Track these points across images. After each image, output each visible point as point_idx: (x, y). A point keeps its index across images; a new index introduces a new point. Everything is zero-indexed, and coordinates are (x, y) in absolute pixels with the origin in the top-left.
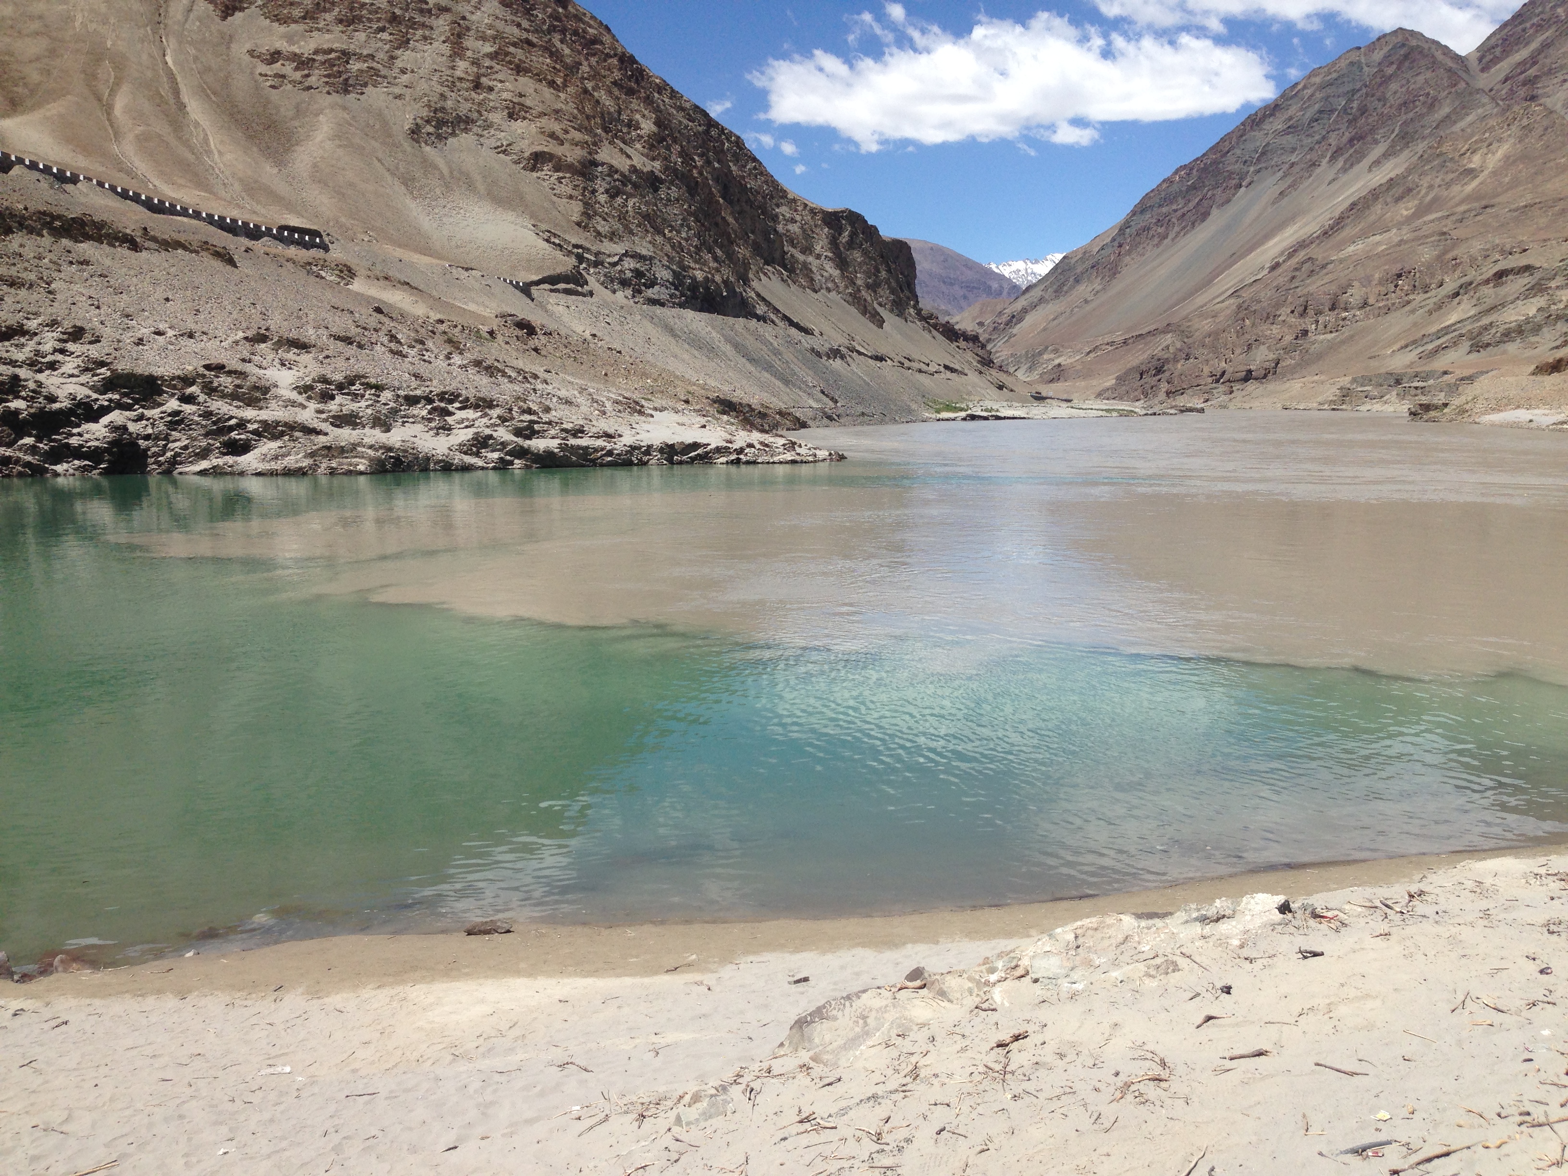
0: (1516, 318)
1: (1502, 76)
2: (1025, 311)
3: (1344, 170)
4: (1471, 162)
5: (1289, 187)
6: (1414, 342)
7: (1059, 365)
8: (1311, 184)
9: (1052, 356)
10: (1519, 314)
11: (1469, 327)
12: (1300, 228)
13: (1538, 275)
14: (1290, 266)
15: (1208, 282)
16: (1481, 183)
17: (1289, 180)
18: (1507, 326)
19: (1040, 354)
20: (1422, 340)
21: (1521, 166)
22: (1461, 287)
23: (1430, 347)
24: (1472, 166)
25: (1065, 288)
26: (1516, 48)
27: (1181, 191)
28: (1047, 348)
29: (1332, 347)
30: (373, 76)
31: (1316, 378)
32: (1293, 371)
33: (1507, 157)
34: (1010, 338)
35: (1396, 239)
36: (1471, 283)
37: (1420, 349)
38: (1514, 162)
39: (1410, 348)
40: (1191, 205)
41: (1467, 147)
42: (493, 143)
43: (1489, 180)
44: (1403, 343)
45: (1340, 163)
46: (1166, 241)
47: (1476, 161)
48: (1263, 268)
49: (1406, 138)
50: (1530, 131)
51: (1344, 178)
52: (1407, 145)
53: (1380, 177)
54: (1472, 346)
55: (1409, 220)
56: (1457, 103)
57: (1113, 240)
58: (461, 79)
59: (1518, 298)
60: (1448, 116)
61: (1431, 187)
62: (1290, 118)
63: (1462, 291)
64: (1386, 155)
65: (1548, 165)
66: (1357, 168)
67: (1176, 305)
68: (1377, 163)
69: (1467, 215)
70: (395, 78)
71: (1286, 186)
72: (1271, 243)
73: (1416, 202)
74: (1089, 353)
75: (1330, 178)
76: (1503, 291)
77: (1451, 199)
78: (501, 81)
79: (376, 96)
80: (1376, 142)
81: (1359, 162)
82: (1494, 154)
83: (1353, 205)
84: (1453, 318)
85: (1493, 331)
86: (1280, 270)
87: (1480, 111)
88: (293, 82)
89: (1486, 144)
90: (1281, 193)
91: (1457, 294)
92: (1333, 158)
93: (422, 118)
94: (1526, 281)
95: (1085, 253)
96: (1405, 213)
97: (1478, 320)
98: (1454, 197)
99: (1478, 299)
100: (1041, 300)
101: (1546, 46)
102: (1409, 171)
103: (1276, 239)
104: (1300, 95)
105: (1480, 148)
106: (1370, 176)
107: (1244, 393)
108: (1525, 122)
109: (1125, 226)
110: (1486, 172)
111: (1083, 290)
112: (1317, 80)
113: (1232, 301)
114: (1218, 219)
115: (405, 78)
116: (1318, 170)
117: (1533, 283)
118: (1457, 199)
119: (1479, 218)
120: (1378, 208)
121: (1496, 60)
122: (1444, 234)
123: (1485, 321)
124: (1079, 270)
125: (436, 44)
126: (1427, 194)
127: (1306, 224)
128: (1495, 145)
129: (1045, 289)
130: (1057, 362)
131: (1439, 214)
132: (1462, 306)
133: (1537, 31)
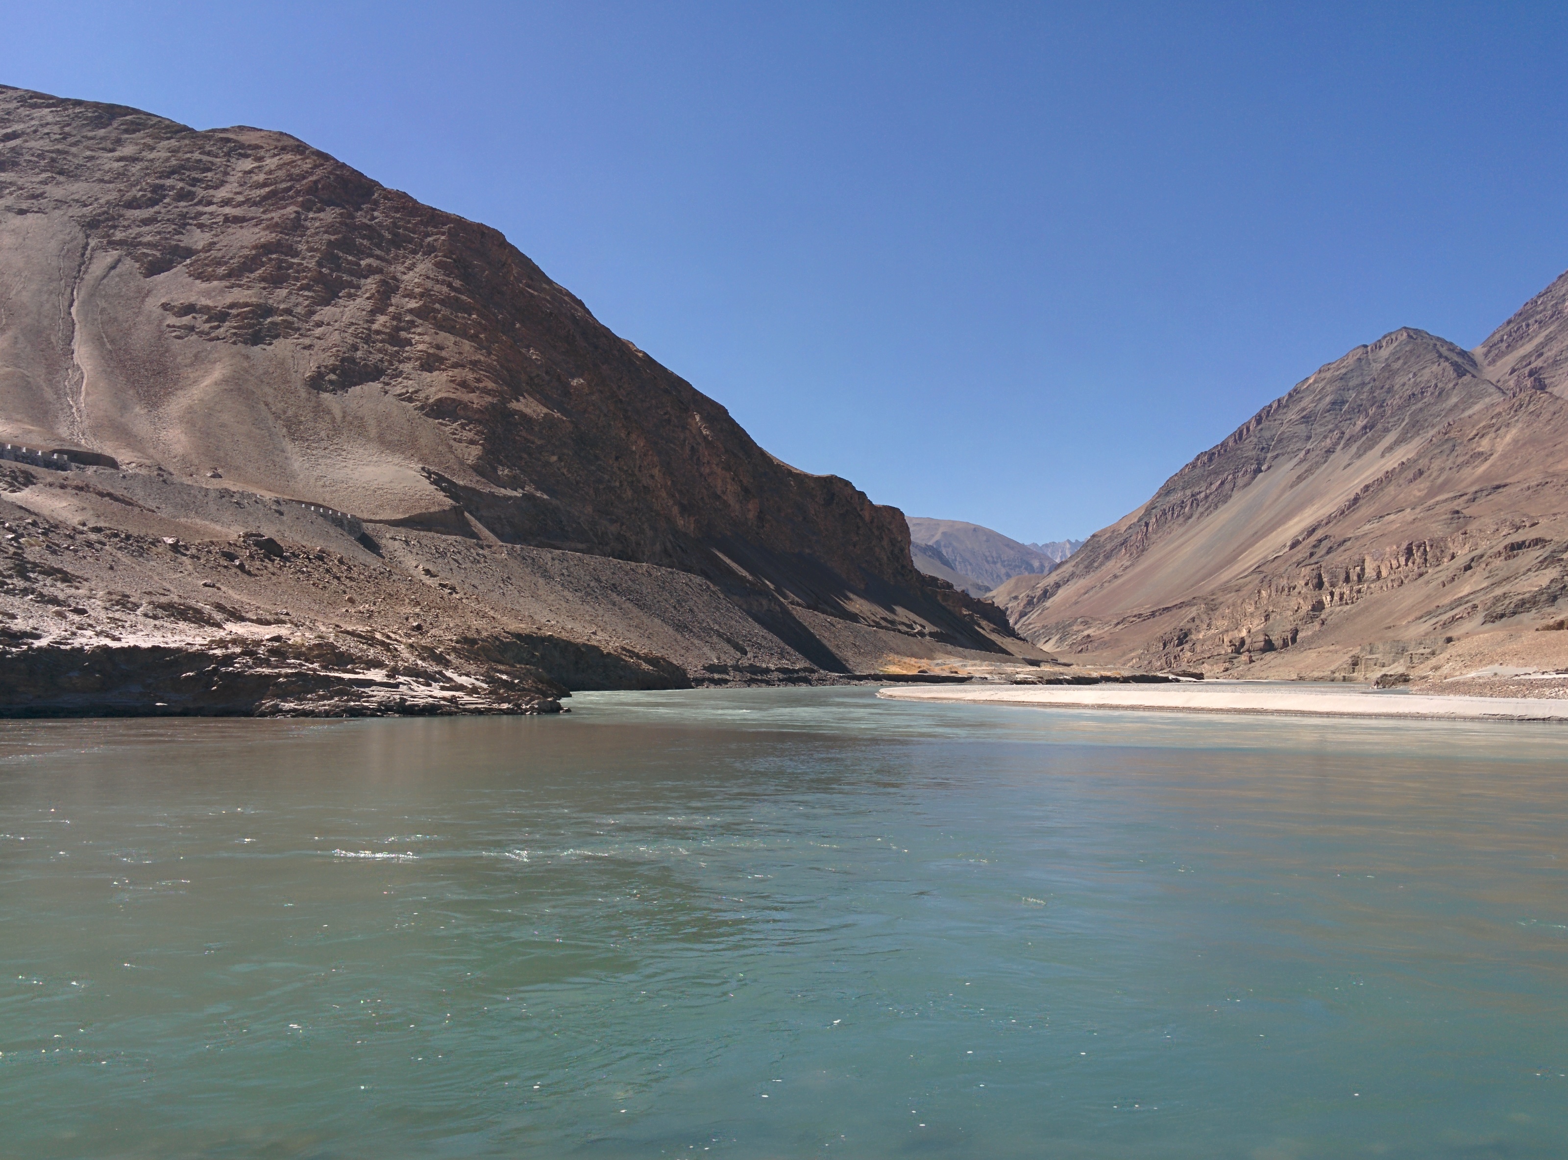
0: (1529, 589)
1: (1508, 369)
2: (1058, 586)
3: (1359, 455)
4: (1480, 446)
5: (1306, 471)
6: (1429, 613)
7: (1088, 636)
8: (1326, 468)
9: (1081, 627)
10: (1531, 585)
11: (1483, 598)
12: (1319, 509)
13: (1549, 549)
14: (1309, 543)
15: (1231, 560)
16: (1492, 466)
17: (1305, 466)
18: (1520, 597)
19: (1070, 625)
20: (1435, 611)
21: (1531, 449)
22: (1472, 560)
23: (1445, 617)
24: (1481, 449)
25: (1096, 564)
26: (1520, 343)
27: (1203, 475)
28: (1076, 619)
29: (1349, 618)
30: (286, 329)
31: (1332, 648)
32: (1311, 642)
33: (1515, 441)
34: (1043, 610)
35: (1410, 518)
36: (1482, 556)
37: (1435, 620)
38: (1524, 445)
39: (1424, 619)
40: (1214, 487)
41: (1475, 432)
42: (399, 390)
43: (1499, 463)
44: (1418, 614)
45: (1354, 449)
46: (1191, 521)
47: (1484, 445)
48: (1285, 546)
49: (1416, 426)
50: (1538, 416)
51: (1358, 463)
52: (1417, 433)
53: (1392, 462)
54: (1486, 616)
55: (1422, 500)
56: (1464, 393)
57: (1140, 520)
58: (378, 332)
59: (1529, 570)
60: (1456, 405)
61: (1442, 470)
62: (1304, 409)
63: (1473, 564)
64: (1398, 443)
65: (1558, 447)
66: (1371, 454)
67: (1203, 580)
68: (1390, 449)
69: (1479, 494)
70: (309, 330)
71: (1303, 470)
72: (1291, 523)
73: (1428, 484)
74: (1118, 623)
75: (1346, 463)
76: (1514, 563)
77: (1462, 481)
78: (419, 334)
79: (282, 347)
80: (1387, 430)
81: (1371, 448)
82: (1502, 439)
83: (1367, 488)
84: (1466, 590)
85: (1507, 602)
86: (1300, 547)
87: (1487, 400)
88: (201, 333)
89: (1494, 429)
90: (1299, 477)
91: (1468, 568)
92: (1347, 445)
93: (326, 367)
94: (1538, 553)
95: (1113, 531)
96: (1418, 494)
97: (1492, 591)
98: (1465, 479)
99: (1490, 572)
100: (1073, 575)
101: (1549, 339)
102: (1420, 455)
103: (1296, 520)
104: (1311, 388)
105: (1488, 433)
106: (1383, 461)
107: (1262, 662)
108: (1531, 408)
109: (1149, 510)
110: (1495, 456)
111: (1113, 566)
112: (1328, 375)
113: (1254, 576)
114: (1239, 502)
115: (318, 331)
116: (1333, 457)
117: (1545, 555)
118: (1469, 480)
119: (1490, 497)
120: (1391, 490)
121: (1501, 355)
122: (1457, 512)
123: (1498, 592)
124: (1108, 547)
125: (358, 300)
126: (1439, 476)
127: (1323, 506)
128: (1503, 430)
129: (1076, 565)
130: (1086, 633)
131: (1452, 494)
132: (1474, 579)
133: (1540, 328)
